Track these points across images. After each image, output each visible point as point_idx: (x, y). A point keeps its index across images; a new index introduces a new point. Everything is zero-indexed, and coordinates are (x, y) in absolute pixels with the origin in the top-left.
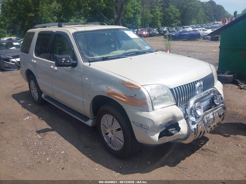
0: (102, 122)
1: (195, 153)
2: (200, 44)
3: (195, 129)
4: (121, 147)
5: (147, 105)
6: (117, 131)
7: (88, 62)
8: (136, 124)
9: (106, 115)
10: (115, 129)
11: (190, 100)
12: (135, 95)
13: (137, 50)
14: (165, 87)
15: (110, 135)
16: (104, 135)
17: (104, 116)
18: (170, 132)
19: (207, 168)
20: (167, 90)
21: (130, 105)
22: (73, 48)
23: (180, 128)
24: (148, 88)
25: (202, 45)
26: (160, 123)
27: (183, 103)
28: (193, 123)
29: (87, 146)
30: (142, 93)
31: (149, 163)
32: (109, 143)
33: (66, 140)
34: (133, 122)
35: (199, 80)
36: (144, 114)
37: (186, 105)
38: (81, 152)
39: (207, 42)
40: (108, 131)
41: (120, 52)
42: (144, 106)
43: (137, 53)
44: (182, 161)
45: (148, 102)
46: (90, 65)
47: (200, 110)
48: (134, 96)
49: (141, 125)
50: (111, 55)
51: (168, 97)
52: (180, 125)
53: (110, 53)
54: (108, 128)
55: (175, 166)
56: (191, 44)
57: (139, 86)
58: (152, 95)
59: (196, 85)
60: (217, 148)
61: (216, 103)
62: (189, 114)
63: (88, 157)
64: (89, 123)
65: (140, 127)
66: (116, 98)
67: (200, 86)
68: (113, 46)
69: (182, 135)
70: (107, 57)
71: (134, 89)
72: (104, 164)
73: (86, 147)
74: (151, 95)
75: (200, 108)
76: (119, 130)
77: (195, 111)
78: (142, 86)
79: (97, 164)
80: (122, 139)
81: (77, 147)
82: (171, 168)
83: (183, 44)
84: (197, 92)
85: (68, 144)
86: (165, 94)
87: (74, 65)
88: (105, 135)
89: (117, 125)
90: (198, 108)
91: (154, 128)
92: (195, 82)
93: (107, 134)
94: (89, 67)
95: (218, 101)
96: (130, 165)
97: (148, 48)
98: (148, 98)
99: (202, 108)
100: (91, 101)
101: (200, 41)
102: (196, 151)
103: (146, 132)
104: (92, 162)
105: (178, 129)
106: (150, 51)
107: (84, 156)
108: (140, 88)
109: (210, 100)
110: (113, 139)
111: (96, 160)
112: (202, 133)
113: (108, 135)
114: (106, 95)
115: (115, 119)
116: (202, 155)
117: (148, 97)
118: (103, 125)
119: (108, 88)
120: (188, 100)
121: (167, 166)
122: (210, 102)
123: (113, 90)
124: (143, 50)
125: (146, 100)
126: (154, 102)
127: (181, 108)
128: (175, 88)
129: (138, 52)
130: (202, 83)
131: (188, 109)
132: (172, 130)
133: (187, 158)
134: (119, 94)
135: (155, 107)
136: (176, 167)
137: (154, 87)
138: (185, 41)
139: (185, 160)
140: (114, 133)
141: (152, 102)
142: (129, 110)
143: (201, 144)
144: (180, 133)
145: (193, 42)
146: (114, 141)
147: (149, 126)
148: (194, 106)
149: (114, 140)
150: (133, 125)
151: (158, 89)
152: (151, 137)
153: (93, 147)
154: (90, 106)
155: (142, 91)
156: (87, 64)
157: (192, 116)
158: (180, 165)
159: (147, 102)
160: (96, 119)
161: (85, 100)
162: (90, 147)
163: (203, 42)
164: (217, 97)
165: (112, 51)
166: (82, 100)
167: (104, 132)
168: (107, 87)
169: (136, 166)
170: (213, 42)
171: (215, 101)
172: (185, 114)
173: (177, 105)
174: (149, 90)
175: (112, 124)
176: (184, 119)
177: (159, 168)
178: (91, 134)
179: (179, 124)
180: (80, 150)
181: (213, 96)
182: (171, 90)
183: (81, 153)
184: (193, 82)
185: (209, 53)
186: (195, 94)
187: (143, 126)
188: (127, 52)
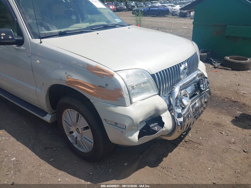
0: (64, 118)
1: (178, 147)
2: (170, 20)
3: (181, 123)
4: (91, 149)
5: (123, 97)
6: (84, 130)
7: (39, 38)
8: (109, 122)
9: (69, 110)
10: (81, 128)
11: (175, 87)
12: (107, 85)
13: (105, 23)
14: (144, 73)
15: (75, 134)
16: (67, 133)
17: (66, 111)
18: (152, 128)
19: (194, 165)
20: (148, 76)
21: (100, 98)
22: (17, 18)
23: (164, 123)
24: (123, 74)
25: (171, 21)
26: (141, 120)
27: (166, 91)
28: (180, 116)
29: (47, 148)
30: (116, 82)
31: (126, 164)
32: (74, 143)
33: (19, 141)
34: (105, 120)
35: (184, 62)
36: (120, 110)
37: (170, 93)
38: (39, 156)
39: (175, 18)
40: (72, 129)
41: (83, 25)
42: (118, 99)
43: (106, 27)
44: (164, 159)
45: (125, 94)
46: (41, 42)
47: (186, 99)
48: (104, 86)
49: (116, 124)
50: (71, 28)
51: (149, 84)
52: (164, 120)
53: (71, 26)
54: (72, 125)
55: (157, 166)
56: (160, 20)
57: (112, 71)
58: (129, 83)
59: (181, 68)
60: (201, 138)
61: (202, 89)
62: (174, 105)
63: (48, 163)
64: (48, 118)
65: (115, 126)
66: (80, 88)
67: (185, 69)
68: (74, 17)
69: (167, 130)
70: (66, 31)
71: (105, 77)
72: (70, 170)
73: (45, 148)
74: (128, 85)
75: (186, 97)
76: (86, 128)
77: (181, 101)
78: (115, 72)
79: (60, 171)
80: (91, 139)
81: (33, 150)
82: (153, 168)
83: (152, 20)
84: (182, 77)
85: (21, 147)
86: (146, 81)
87: (20, 43)
88: (69, 133)
89: (83, 123)
90: (184, 97)
91: (133, 126)
92: (180, 64)
93: (72, 132)
94: (39, 45)
95: (205, 86)
96: (103, 169)
97: (118, 21)
98: (124, 89)
99: (188, 96)
100: (46, 91)
101: (169, 17)
102: (179, 144)
103: (122, 132)
104: (54, 169)
105: (162, 124)
106: (121, 25)
107: (42, 161)
108: (113, 76)
109: (195, 85)
110: (79, 139)
111: (59, 165)
112: (188, 126)
113: (73, 134)
114: (66, 85)
115: (80, 115)
116: (186, 149)
117: (124, 87)
118: (65, 121)
119: (68, 75)
120: (172, 87)
121: (147, 166)
122: (196, 87)
123: (75, 77)
124: (113, 23)
125: (122, 91)
126: (132, 92)
127: (164, 97)
128: (157, 74)
129: (107, 25)
130: (187, 65)
131: (172, 99)
132: (154, 126)
133: (169, 154)
134: (83, 82)
135: (134, 100)
136: (158, 168)
137: (132, 73)
138: (154, 17)
139: (168, 157)
140: (80, 131)
141: (129, 94)
142: (98, 104)
143: (183, 135)
144: (164, 129)
145: (162, 18)
146: (81, 142)
147: (127, 125)
148: (180, 94)
149: (81, 140)
150: (105, 123)
151: (136, 74)
152: (130, 137)
153: (55, 149)
154: (46, 98)
155: (115, 79)
156: (37, 41)
157: (178, 106)
158: (162, 164)
159: (123, 93)
160: (56, 114)
161: (38, 90)
162: (51, 148)
163: (172, 18)
164: (203, 81)
165: (73, 24)
166: (35, 89)
167: (67, 130)
168: (66, 73)
169: (110, 170)
170: (181, 18)
171: (201, 86)
172: (170, 105)
173: (159, 94)
174: (124, 78)
175: (77, 121)
176: (168, 111)
177: (138, 171)
178: (52, 131)
179: (162, 117)
180: (37, 154)
181: (199, 80)
182: (153, 76)
183: (39, 158)
184: (178, 65)
185: (179, 30)
186: (179, 80)
187: (118, 125)
188: (92, 25)
